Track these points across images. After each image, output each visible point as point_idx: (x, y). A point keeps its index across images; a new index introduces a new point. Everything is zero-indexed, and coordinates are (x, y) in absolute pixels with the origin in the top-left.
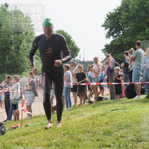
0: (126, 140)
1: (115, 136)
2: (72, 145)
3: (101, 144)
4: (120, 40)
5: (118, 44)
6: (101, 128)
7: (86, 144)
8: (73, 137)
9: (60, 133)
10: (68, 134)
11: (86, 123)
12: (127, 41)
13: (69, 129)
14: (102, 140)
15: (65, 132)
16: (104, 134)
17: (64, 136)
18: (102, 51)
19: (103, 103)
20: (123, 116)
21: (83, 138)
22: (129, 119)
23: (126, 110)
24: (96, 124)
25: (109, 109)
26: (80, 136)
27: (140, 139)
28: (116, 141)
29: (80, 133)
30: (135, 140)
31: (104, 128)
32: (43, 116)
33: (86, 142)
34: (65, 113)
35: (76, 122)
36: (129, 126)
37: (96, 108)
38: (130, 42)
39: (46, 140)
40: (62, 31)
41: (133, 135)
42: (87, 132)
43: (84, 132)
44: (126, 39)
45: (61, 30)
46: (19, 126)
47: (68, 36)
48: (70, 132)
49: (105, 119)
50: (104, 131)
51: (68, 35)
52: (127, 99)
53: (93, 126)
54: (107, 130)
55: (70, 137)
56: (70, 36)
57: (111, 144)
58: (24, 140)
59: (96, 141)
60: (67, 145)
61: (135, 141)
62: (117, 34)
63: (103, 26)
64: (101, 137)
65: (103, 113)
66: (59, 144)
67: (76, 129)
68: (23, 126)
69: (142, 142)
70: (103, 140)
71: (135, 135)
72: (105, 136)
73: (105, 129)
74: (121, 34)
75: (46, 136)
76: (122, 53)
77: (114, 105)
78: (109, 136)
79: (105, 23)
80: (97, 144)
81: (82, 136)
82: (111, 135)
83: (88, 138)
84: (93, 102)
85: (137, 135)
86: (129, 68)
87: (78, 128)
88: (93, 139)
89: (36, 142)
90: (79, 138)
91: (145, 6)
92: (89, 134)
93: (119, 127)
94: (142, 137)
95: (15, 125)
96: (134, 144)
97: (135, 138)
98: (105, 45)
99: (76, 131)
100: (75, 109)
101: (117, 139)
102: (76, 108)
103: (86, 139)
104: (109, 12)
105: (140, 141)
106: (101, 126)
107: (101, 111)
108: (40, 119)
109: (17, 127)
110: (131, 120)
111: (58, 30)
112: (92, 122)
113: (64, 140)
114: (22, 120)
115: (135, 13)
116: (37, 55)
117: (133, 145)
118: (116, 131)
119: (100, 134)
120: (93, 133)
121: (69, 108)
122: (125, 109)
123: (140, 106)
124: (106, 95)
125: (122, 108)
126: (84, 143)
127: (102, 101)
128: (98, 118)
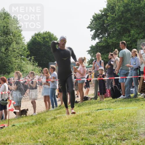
0: (110, 139)
1: (100, 135)
2: (57, 144)
3: (86, 143)
4: (106, 41)
5: (104, 45)
6: (86, 127)
7: (71, 143)
8: (59, 136)
9: (46, 133)
10: (53, 133)
11: (71, 123)
12: (113, 42)
13: (55, 129)
14: (86, 139)
15: (51, 131)
16: (89, 133)
17: (50, 135)
18: (88, 52)
19: (89, 103)
20: (108, 116)
21: (68, 137)
22: (113, 118)
23: (110, 110)
24: (81, 123)
25: (94, 109)
26: (66, 135)
27: (124, 138)
28: (100, 140)
29: (66, 132)
30: (119, 138)
31: (88, 127)
32: (29, 116)
33: (71, 141)
34: (51, 113)
35: (61, 121)
36: (113, 125)
37: (81, 108)
38: (115, 43)
39: (32, 139)
40: (49, 32)
41: (117, 134)
42: (72, 131)
43: (69, 131)
44: (111, 40)
45: (47, 32)
46: (6, 126)
47: (55, 38)
48: (56, 132)
49: (90, 119)
50: (89, 130)
51: (54, 36)
52: (111, 98)
53: (78, 126)
54: (92, 130)
55: (56, 136)
56: (56, 37)
57: (96, 143)
58: (11, 139)
59: (80, 139)
60: (52, 144)
61: (119, 140)
62: (102, 35)
63: (88, 27)
64: (85, 136)
65: (88, 112)
66: (45, 143)
67: (61, 128)
68: (10, 126)
69: (126, 141)
70: (88, 139)
71: (119, 134)
72: (90, 135)
73: (90, 128)
74: (107, 35)
75: (32, 136)
76: (107, 54)
77: (99, 105)
78: (94, 135)
79: (90, 25)
80: (82, 143)
81: (67, 136)
82: (96, 134)
83: (73, 137)
84: (79, 102)
85: (120, 134)
86: (114, 68)
87: (63, 127)
88: (77, 138)
89: (22, 142)
90: (64, 137)
91: (129, 8)
92: (74, 133)
93: (104, 126)
94: (126, 136)
95: (2, 125)
96: (118, 142)
97: (119, 137)
98: (91, 46)
99: (62, 130)
100: (61, 109)
101: (102, 138)
102: (62, 107)
103: (71, 138)
104: (95, 14)
105: (124, 140)
106: (86, 125)
107: (87, 111)
108: (27, 119)
109: (4, 127)
110: (115, 119)
111: (45, 32)
112: (77, 121)
113: (50, 139)
114: (9, 120)
115: (121, 15)
116: (24, 56)
117: (116, 143)
118: (100, 130)
119: (85, 133)
120: (78, 132)
121: (55, 108)
122: (109, 108)
123: (125, 105)
124: (91, 94)
125: (107, 107)
126: (69, 142)
127: (87, 101)
128: (83, 117)
